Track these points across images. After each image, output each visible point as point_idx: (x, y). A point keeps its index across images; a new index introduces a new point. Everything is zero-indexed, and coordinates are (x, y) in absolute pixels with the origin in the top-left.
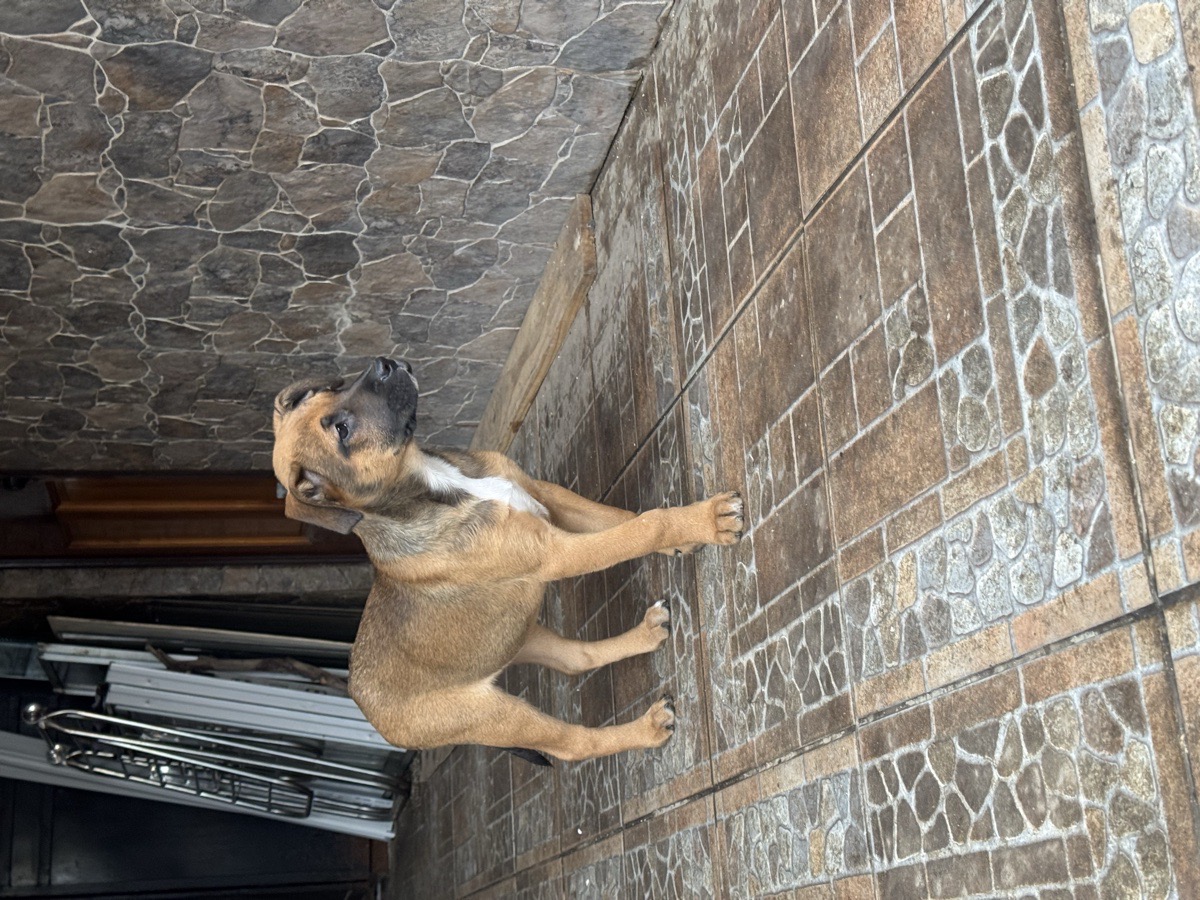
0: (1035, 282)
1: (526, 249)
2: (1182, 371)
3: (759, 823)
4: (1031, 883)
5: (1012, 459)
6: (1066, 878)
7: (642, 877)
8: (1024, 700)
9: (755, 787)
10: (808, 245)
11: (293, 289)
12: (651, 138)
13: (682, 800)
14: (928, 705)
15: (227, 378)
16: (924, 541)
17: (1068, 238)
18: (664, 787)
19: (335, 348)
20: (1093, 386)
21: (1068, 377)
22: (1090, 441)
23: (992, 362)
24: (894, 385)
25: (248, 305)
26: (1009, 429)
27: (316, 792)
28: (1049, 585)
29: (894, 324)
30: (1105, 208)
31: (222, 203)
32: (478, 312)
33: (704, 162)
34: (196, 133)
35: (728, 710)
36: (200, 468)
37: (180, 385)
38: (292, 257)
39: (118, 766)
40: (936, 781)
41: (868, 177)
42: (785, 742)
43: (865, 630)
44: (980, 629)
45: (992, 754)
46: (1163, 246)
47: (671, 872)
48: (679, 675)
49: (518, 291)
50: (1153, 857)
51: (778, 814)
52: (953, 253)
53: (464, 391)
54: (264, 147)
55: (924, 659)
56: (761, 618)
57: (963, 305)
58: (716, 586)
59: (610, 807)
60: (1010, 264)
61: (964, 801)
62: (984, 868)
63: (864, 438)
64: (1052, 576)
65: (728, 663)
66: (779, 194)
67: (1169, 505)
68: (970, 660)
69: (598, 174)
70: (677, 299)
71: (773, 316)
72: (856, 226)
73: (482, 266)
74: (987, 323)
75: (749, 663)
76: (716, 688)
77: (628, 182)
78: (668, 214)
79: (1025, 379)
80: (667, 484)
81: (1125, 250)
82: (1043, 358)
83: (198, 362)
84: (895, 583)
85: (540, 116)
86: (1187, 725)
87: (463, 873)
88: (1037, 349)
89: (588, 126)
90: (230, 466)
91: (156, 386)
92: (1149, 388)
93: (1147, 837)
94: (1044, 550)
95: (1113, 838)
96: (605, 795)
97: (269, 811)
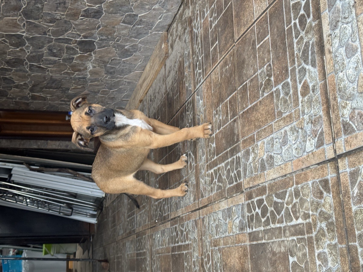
0: (305, 63)
1: (147, 47)
2: (347, 91)
3: (213, 218)
4: (294, 236)
5: (295, 115)
6: (305, 234)
7: (176, 234)
8: (295, 184)
9: (212, 208)
10: (236, 50)
11: (75, 56)
12: (188, 15)
13: (189, 212)
14: (266, 185)
15: (53, 83)
16: (267, 138)
17: (316, 51)
18: (184, 208)
19: (87, 75)
20: (320, 94)
21: (313, 92)
22: (319, 110)
23: (291, 86)
24: (261, 92)
25: (61, 61)
26: (295, 106)
27: (74, 208)
28: (304, 151)
29: (262, 74)
30: (327, 42)
31: (55, 29)
32: (131, 66)
33: (204, 23)
34: (48, 7)
35: (205, 186)
36: (43, 110)
37: (38, 84)
38: (75, 46)
39: (14, 199)
40: (267, 207)
41: (256, 30)
42: (221, 196)
43: (248, 163)
44: (283, 164)
45: (284, 199)
46: (344, 54)
47: (185, 233)
48: (190, 176)
49: (143, 60)
50: (330, 229)
51: (219, 216)
52: (280, 54)
53: (125, 90)
54: (69, 12)
55: (266, 172)
56: (216, 159)
57: (283, 69)
58: (202, 150)
59: (166, 214)
60: (298, 58)
61: (275, 213)
62: (280, 231)
63: (251, 108)
64: (305, 149)
65: (205, 173)
66: (227, 34)
67: (341, 129)
68: (279, 172)
69: (170, 25)
70: (194, 64)
71: (224, 71)
72: (251, 45)
73: (133, 52)
74: (290, 75)
75: (212, 173)
76: (201, 180)
77: (180, 28)
78: (192, 39)
79: (300, 92)
80: (188, 120)
81: (333, 55)
82: (306, 86)
83: (44, 77)
84: (258, 150)
85: (154, 7)
86: (343, 192)
87: (119, 233)
88: (304, 83)
89: (168, 11)
90: (52, 110)
91: (31, 84)
92: (337, 95)
93: (329, 223)
94: (303, 141)
95: (319, 223)
96: (165, 210)
97: (59, 214)
